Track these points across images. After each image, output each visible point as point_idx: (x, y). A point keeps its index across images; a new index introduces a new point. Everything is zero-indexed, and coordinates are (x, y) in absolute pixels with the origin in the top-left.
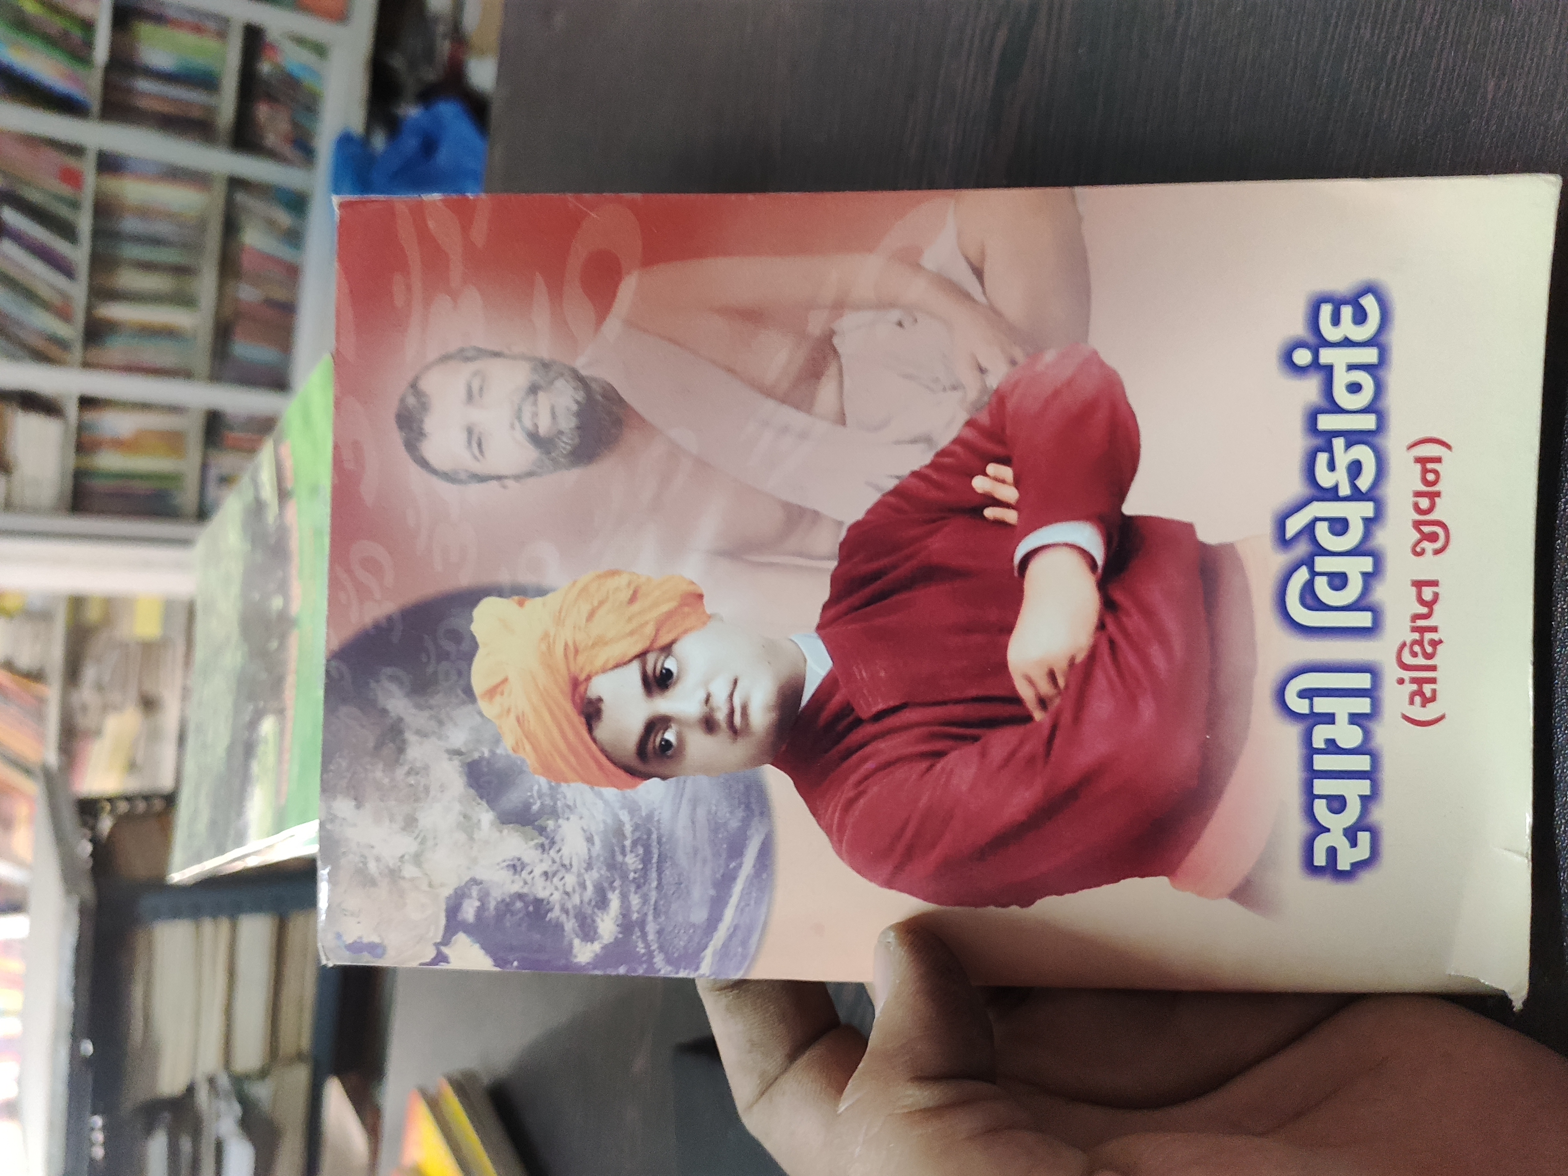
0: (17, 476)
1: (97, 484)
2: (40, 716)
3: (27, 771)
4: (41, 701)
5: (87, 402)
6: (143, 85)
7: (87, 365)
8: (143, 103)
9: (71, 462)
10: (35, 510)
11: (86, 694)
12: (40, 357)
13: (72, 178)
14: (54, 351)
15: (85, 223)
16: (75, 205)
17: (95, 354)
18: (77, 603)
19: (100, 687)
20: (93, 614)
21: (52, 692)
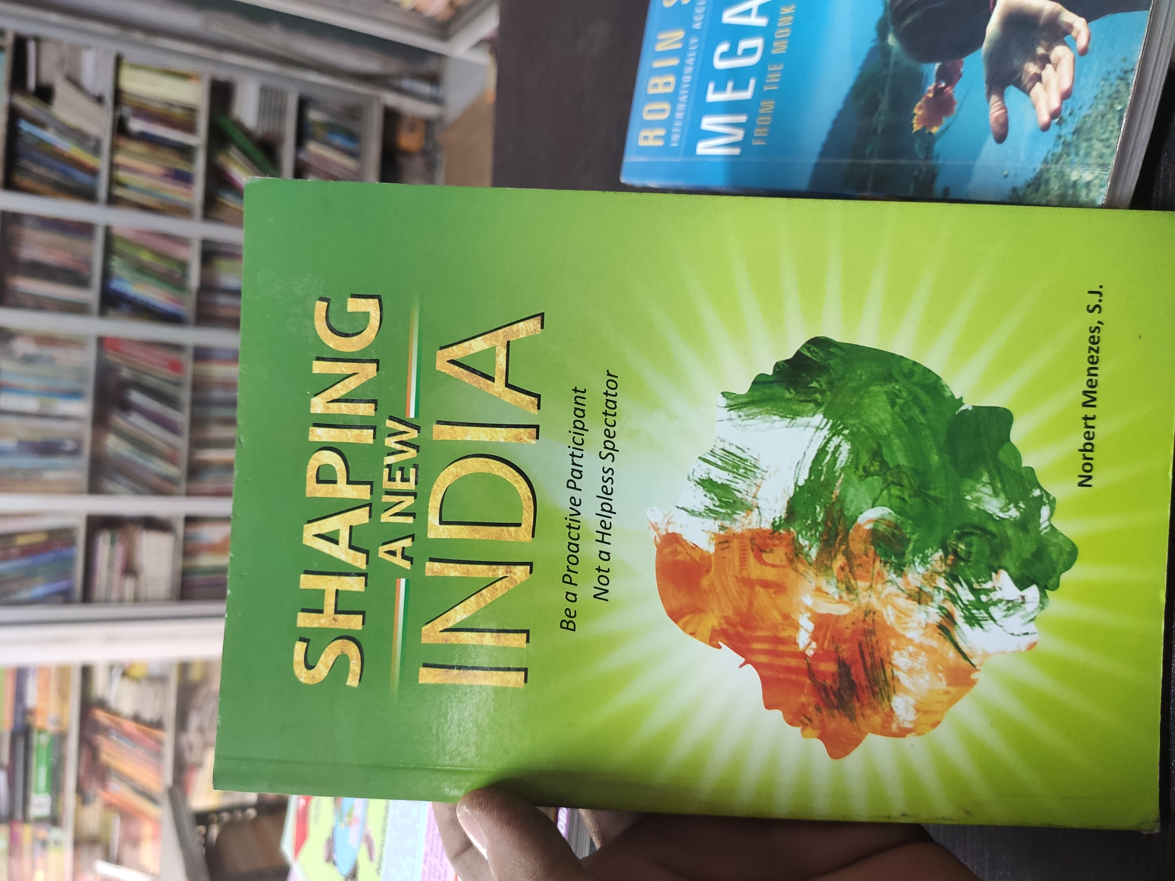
0: (143, 577)
1: (199, 579)
2: (158, 754)
3: (151, 798)
4: (159, 742)
5: (190, 520)
6: (223, 300)
7: (190, 494)
8: (223, 312)
9: (180, 564)
10: (155, 601)
11: (192, 737)
12: (158, 491)
13: (176, 367)
14: (167, 486)
15: (185, 396)
16: (178, 384)
17: (196, 486)
18: (184, 667)
19: (201, 730)
20: (195, 675)
21: (168, 736)
